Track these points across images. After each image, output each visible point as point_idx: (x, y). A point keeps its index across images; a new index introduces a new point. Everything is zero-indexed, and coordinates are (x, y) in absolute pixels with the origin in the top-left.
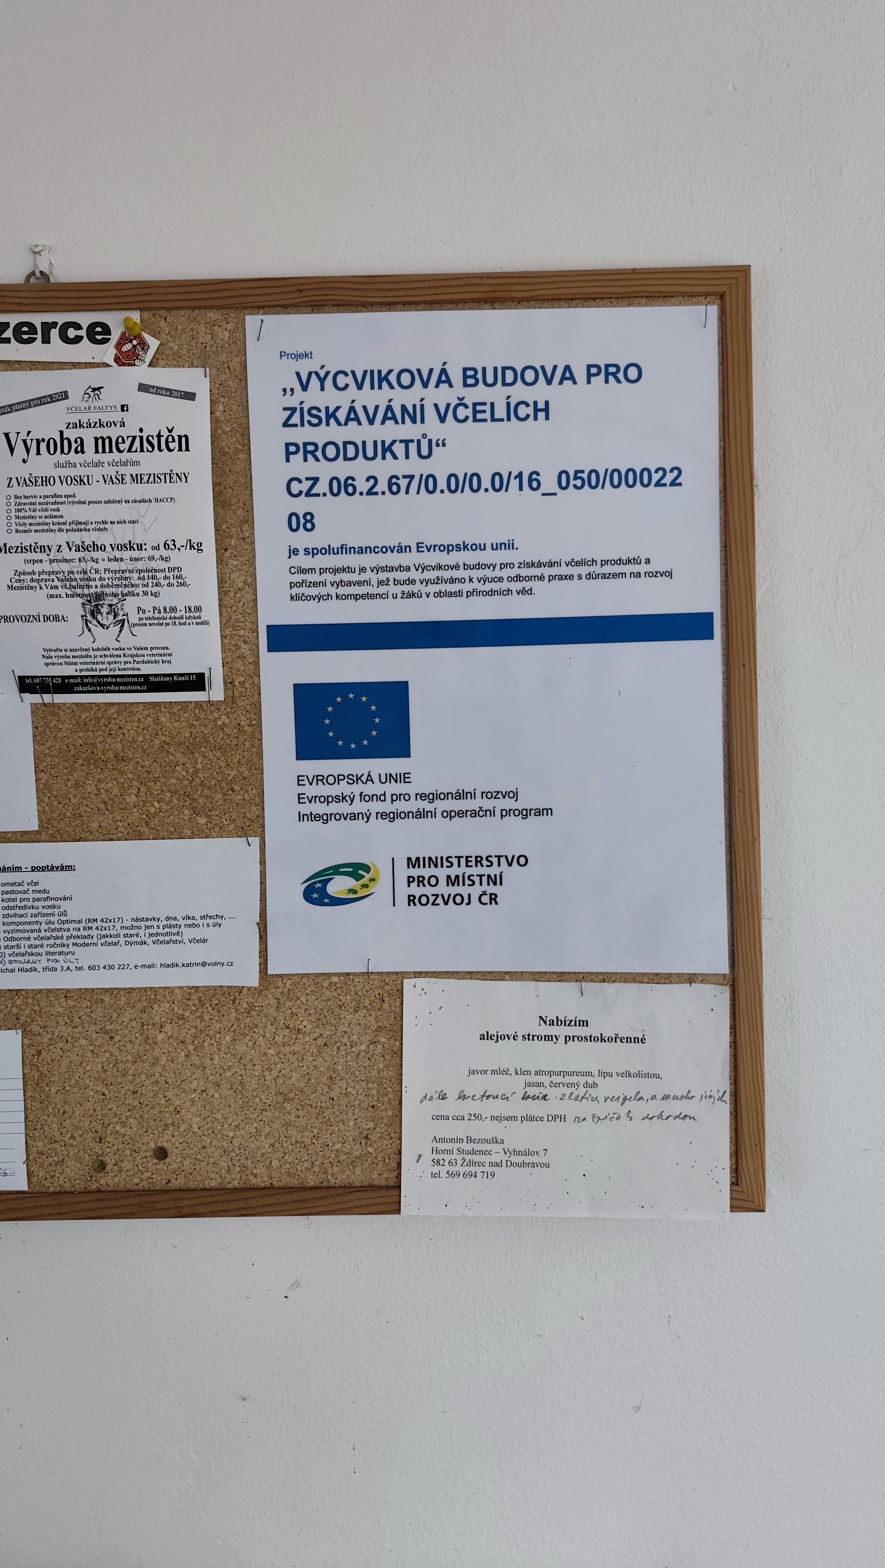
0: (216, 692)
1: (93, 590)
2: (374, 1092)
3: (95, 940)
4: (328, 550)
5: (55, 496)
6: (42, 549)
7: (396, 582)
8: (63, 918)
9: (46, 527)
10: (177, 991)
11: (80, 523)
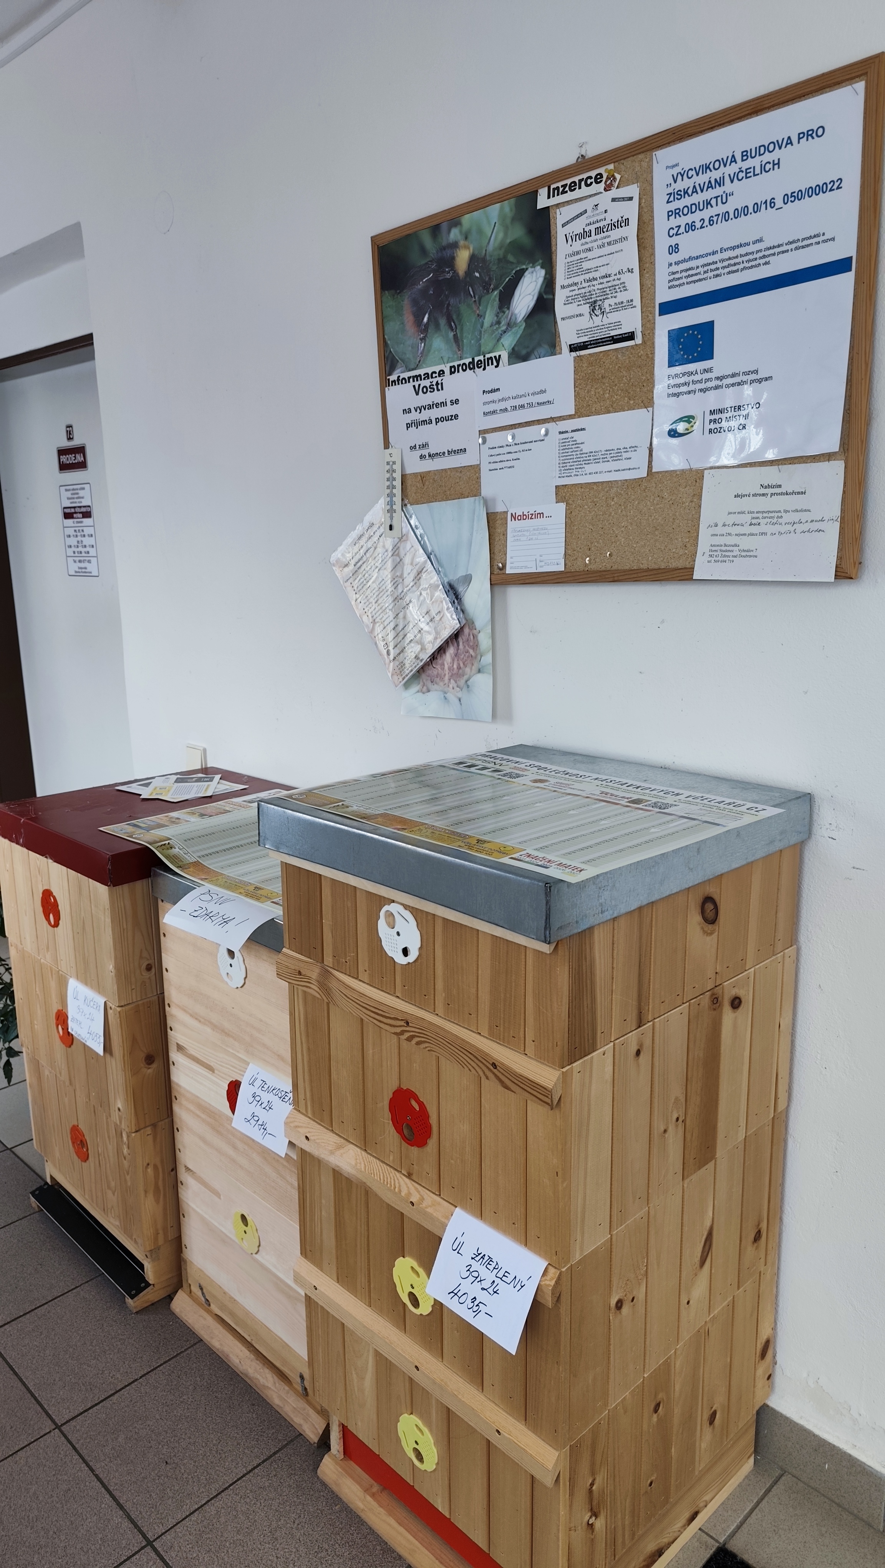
0: (638, 340)
1: (593, 300)
2: (690, 525)
3: (592, 461)
4: (684, 261)
5: (581, 259)
6: (576, 284)
7: (712, 270)
8: (581, 452)
9: (577, 274)
10: (619, 482)
11: (589, 269)
